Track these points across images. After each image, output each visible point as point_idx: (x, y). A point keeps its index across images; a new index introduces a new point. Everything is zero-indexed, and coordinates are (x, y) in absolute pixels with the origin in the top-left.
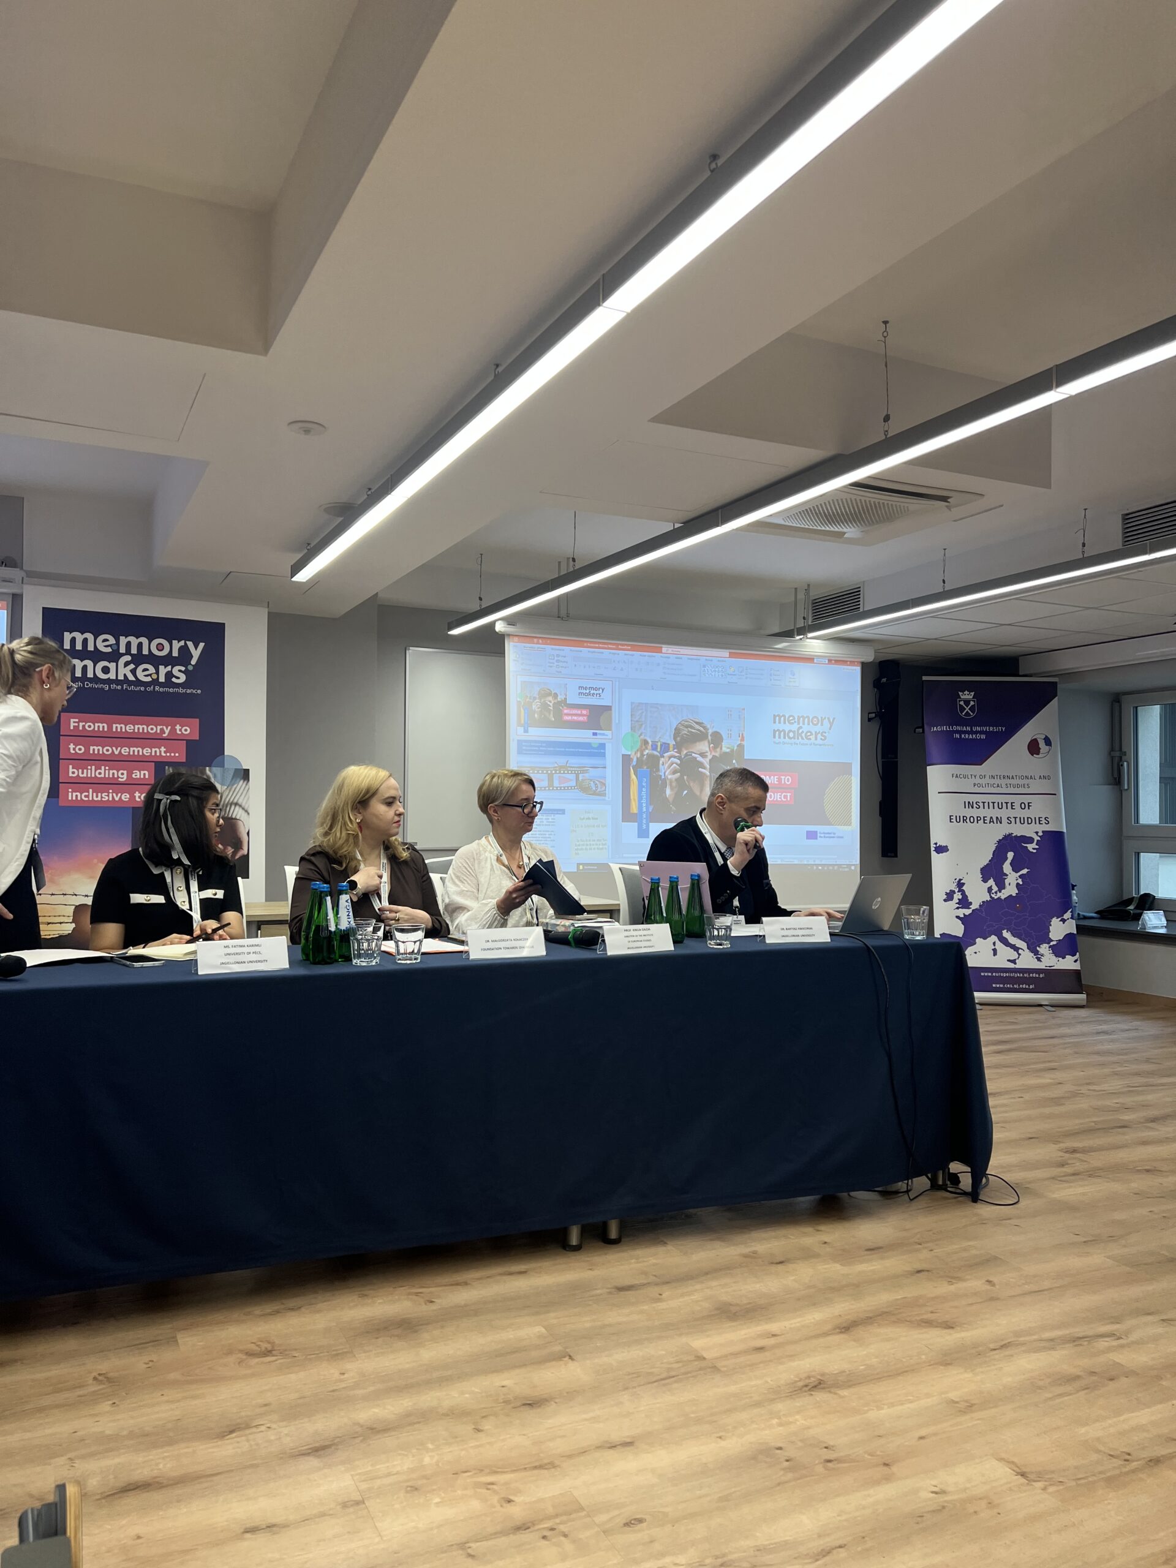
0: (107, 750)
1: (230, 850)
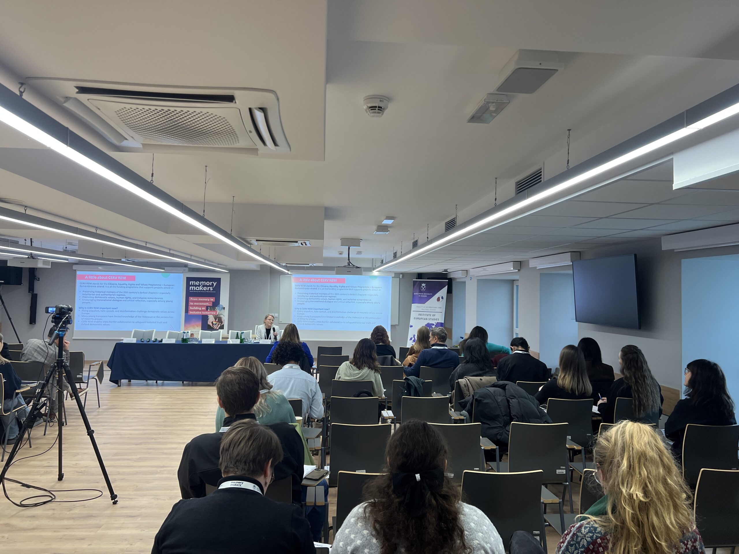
0: (197, 304)
1: (220, 324)
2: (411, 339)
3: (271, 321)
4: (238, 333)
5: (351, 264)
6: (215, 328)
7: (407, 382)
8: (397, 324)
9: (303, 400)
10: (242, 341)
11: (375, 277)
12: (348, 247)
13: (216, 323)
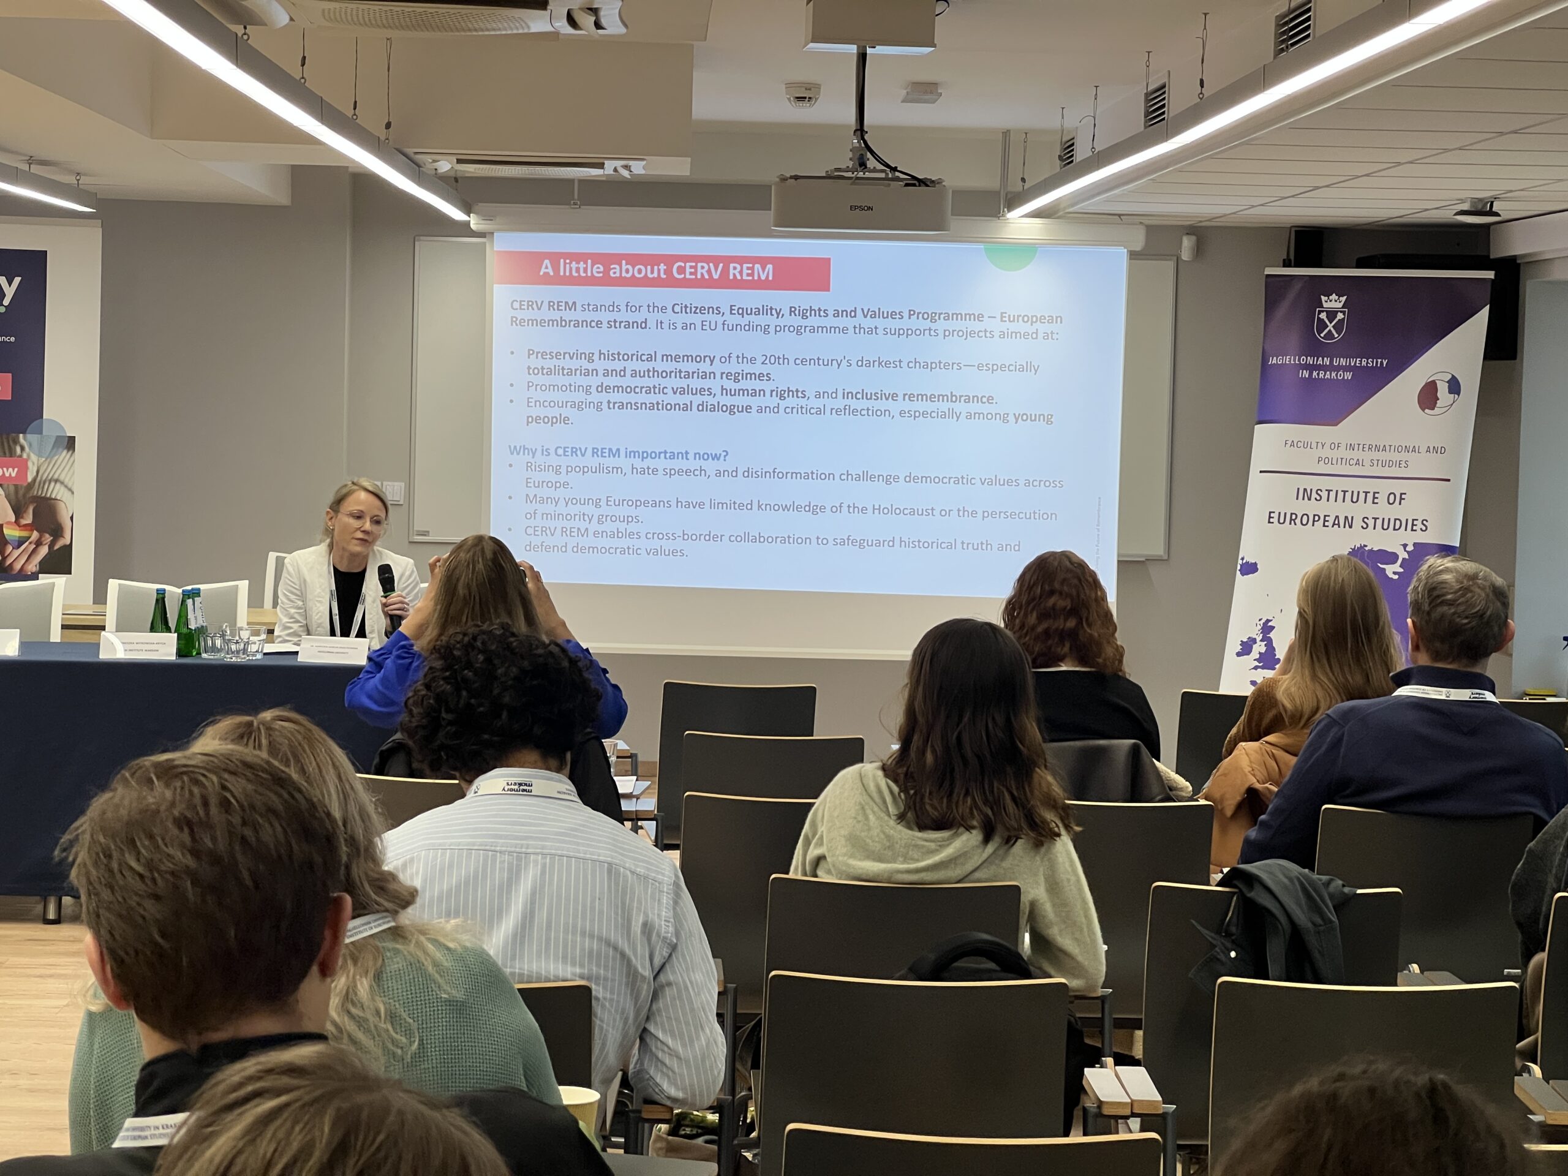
1: (48, 538)
2: (1246, 648)
3: (368, 526)
4: (161, 600)
5: (872, 163)
6: (18, 566)
7: (1242, 897)
8: (1159, 550)
9: (597, 991)
10: (188, 641)
11: (1025, 250)
12: (853, 49)
13: (24, 534)
